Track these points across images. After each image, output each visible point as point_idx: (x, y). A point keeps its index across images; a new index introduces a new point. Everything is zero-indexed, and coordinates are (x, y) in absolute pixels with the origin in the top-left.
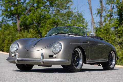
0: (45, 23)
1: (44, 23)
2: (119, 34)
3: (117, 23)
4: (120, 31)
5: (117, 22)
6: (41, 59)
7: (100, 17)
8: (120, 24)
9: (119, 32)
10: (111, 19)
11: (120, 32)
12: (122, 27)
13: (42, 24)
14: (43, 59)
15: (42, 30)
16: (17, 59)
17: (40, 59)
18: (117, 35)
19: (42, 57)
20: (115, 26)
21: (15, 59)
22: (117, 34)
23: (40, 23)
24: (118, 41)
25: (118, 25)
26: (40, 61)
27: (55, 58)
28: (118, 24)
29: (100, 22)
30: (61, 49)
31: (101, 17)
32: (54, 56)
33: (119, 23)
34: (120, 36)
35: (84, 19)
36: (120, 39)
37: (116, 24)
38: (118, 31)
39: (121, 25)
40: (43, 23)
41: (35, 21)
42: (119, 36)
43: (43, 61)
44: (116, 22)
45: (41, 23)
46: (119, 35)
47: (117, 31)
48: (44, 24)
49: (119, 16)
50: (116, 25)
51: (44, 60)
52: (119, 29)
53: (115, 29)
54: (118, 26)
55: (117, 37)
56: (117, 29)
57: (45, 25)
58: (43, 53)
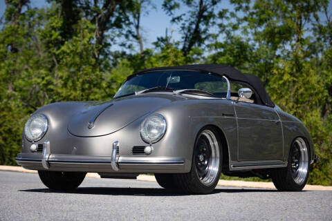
14: (117, 158)
17: (110, 158)
19: (115, 151)
26: (110, 163)
30: (166, 131)
43: (118, 164)
51: (121, 159)
58: (117, 142)
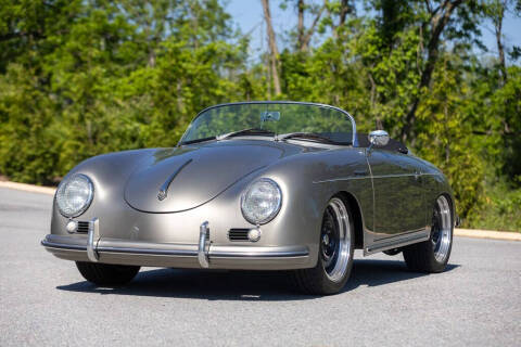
0: (64, 34)
1: (59, 33)
2: (382, 85)
3: (372, 43)
4: (385, 74)
5: (375, 35)
6: (199, 245)
7: (297, 10)
8: (384, 46)
9: (382, 80)
10: (347, 22)
11: (388, 79)
12: (392, 58)
13: (50, 39)
14: (207, 248)
15: (52, 63)
16: (95, 243)
17: (196, 248)
18: (376, 91)
19: (203, 238)
20: (365, 55)
21: (88, 244)
22: (374, 86)
23: (40, 31)
24: (379, 115)
25: (379, 49)
26: (197, 255)
27: (255, 242)
28: (380, 45)
29: (296, 31)
30: (281, 205)
31: (301, 11)
32: (253, 234)
33: (380, 40)
34: (385, 94)
35: (228, 17)
36: (385, 108)
37: (369, 46)
38: (377, 76)
39: (388, 49)
40: (54, 32)
41: (21, 23)
42: (382, 94)
43: (208, 256)
44: (370, 37)
45: (48, 32)
46: (380, 89)
47: (375, 73)
48: (57, 35)
49: (381, 13)
50: (372, 49)
51: (213, 249)
52: (381, 65)
53: (365, 64)
54: (377, 52)
55: (374, 100)
56: (375, 66)
57: (63, 43)
58: (206, 223)
